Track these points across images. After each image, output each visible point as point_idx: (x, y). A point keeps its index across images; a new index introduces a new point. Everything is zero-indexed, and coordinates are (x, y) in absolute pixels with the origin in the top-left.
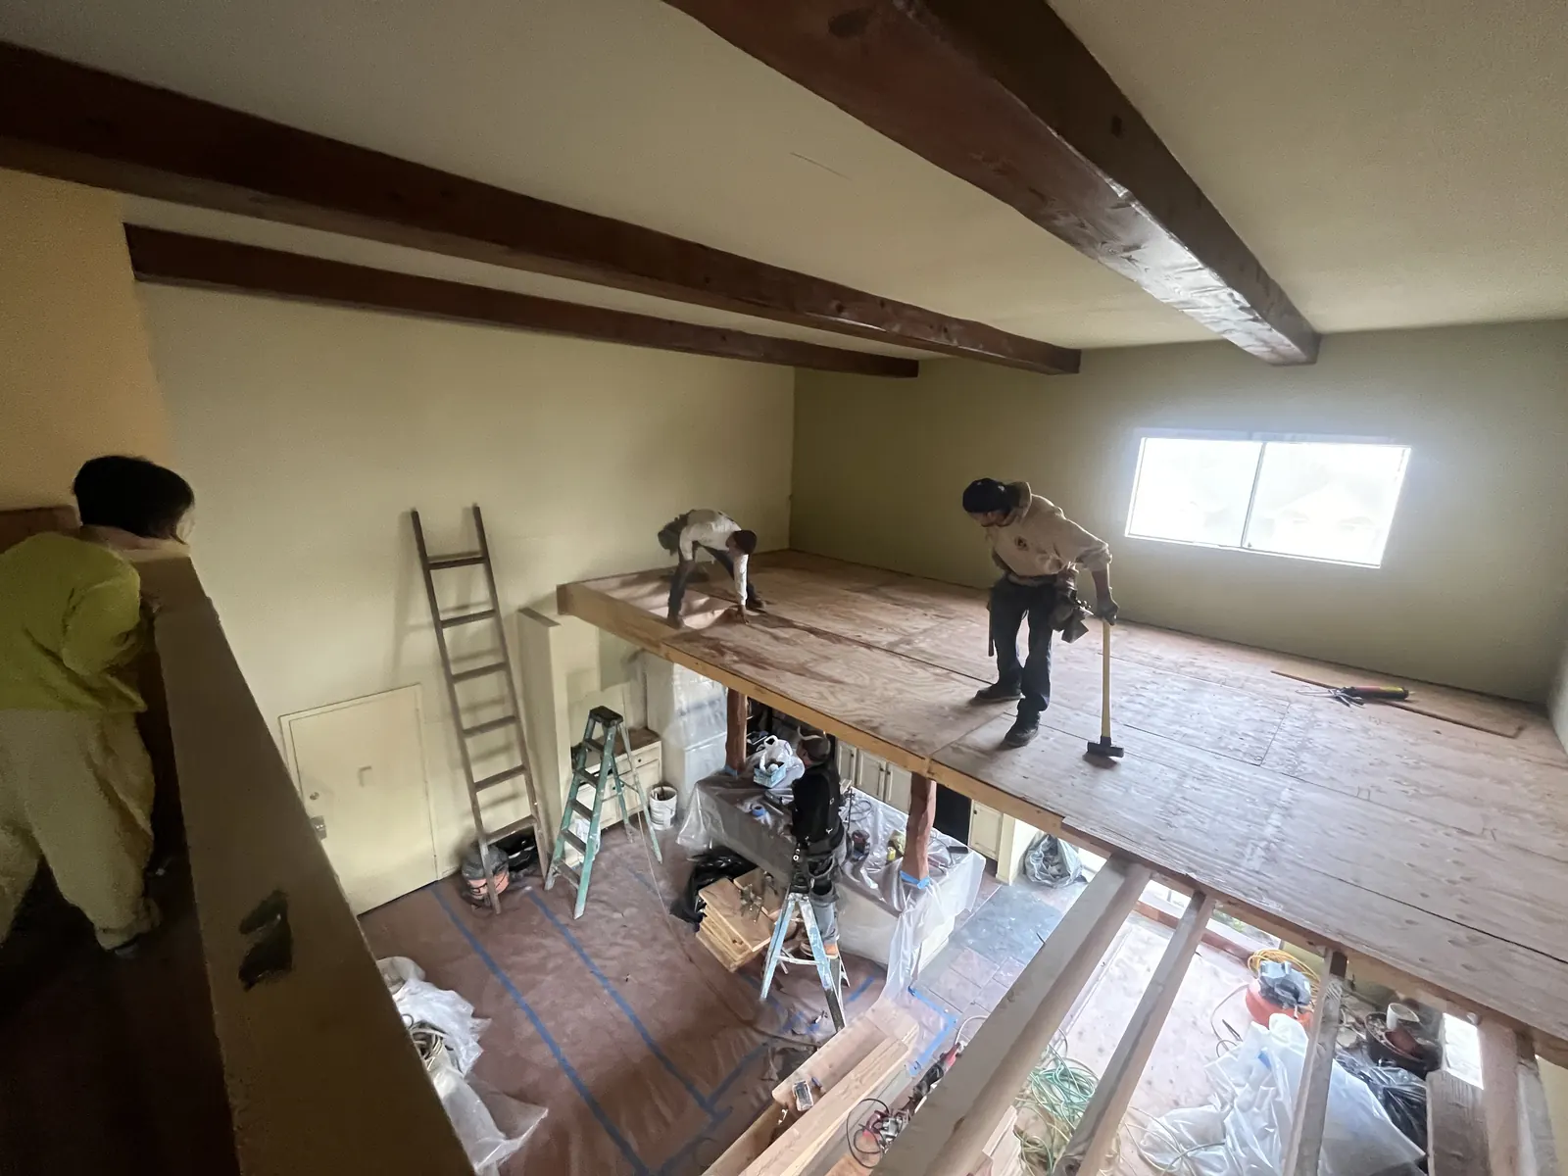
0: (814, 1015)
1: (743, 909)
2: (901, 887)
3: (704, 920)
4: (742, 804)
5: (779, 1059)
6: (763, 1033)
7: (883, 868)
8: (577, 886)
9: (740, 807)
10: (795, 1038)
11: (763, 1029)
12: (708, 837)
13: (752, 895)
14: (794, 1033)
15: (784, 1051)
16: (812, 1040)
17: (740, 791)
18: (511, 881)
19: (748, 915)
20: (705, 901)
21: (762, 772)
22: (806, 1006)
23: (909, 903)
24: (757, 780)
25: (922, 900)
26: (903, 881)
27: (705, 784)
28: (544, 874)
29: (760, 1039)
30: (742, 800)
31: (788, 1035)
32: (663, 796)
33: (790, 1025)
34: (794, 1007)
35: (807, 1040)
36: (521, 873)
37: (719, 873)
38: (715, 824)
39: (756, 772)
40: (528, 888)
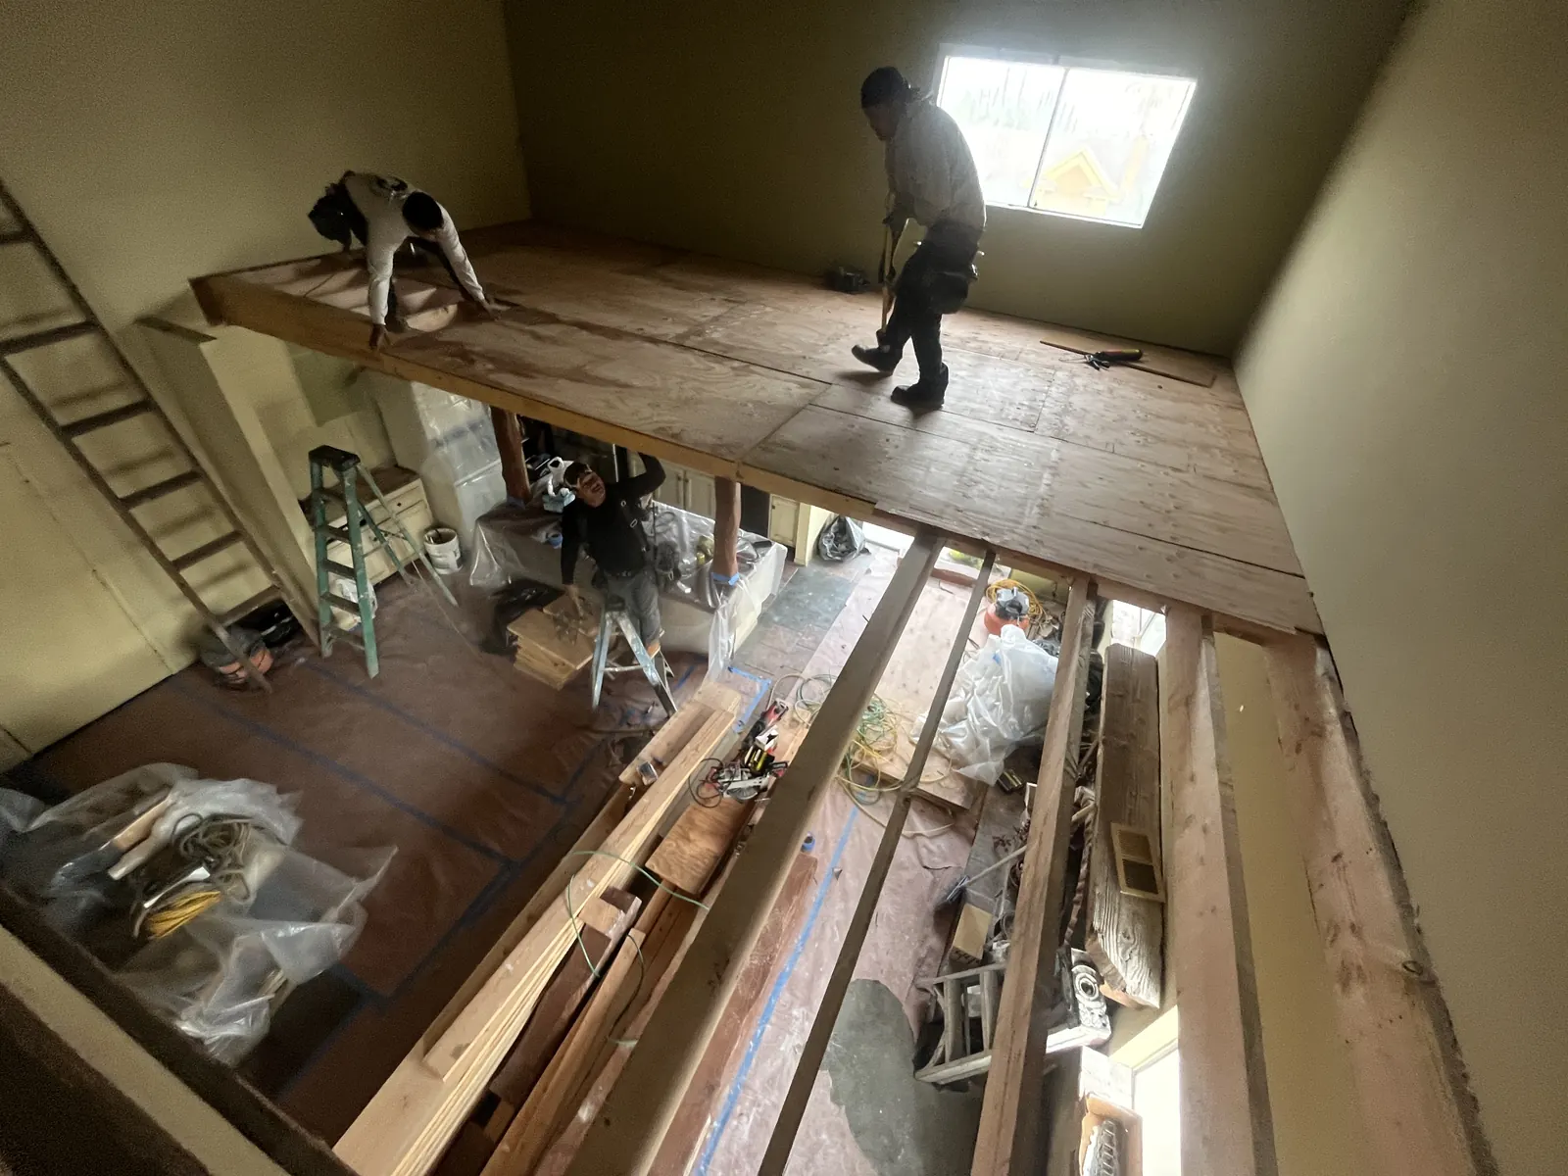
0: (646, 706)
1: (560, 634)
2: (714, 586)
3: (519, 651)
4: (536, 535)
5: (620, 749)
6: (600, 732)
7: (695, 573)
8: (362, 648)
9: (533, 537)
10: (632, 729)
11: (600, 729)
12: (505, 573)
13: (565, 619)
14: (629, 725)
15: (623, 741)
16: (647, 726)
17: (531, 522)
18: (276, 657)
19: (564, 639)
20: (516, 633)
21: (552, 498)
22: (637, 702)
23: (722, 600)
24: (548, 507)
25: (734, 595)
26: (715, 581)
27: (487, 519)
28: (316, 642)
29: (598, 738)
30: (535, 529)
31: (625, 728)
32: (440, 539)
33: (625, 718)
34: (626, 705)
35: (642, 728)
36: (286, 646)
37: (525, 606)
38: (510, 559)
39: (545, 498)
40: (302, 660)
